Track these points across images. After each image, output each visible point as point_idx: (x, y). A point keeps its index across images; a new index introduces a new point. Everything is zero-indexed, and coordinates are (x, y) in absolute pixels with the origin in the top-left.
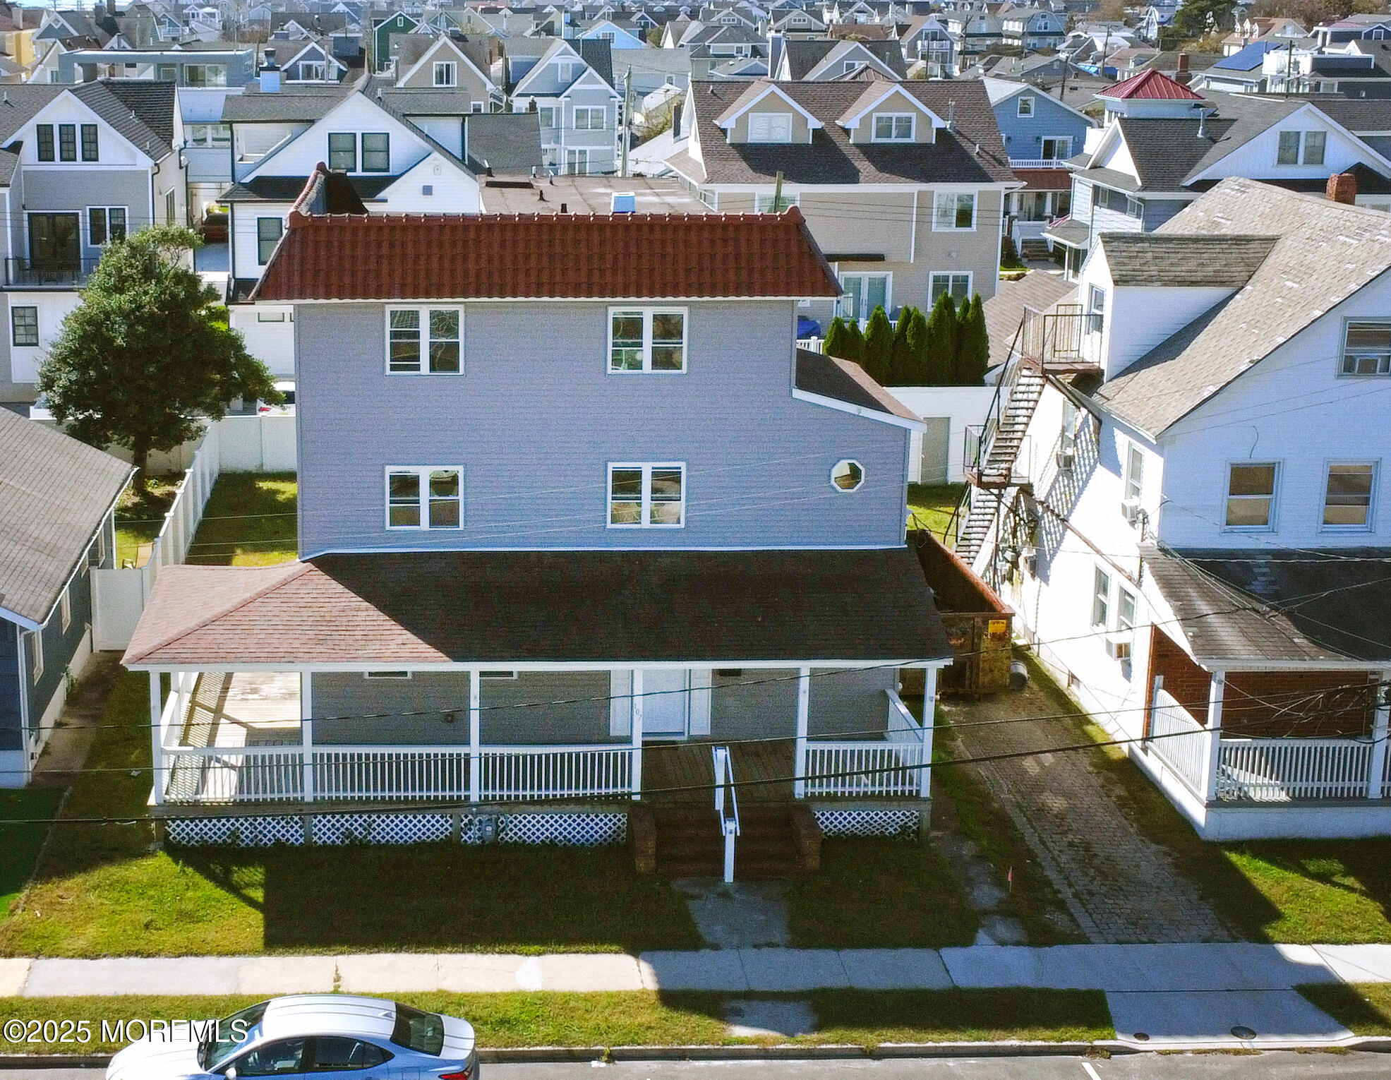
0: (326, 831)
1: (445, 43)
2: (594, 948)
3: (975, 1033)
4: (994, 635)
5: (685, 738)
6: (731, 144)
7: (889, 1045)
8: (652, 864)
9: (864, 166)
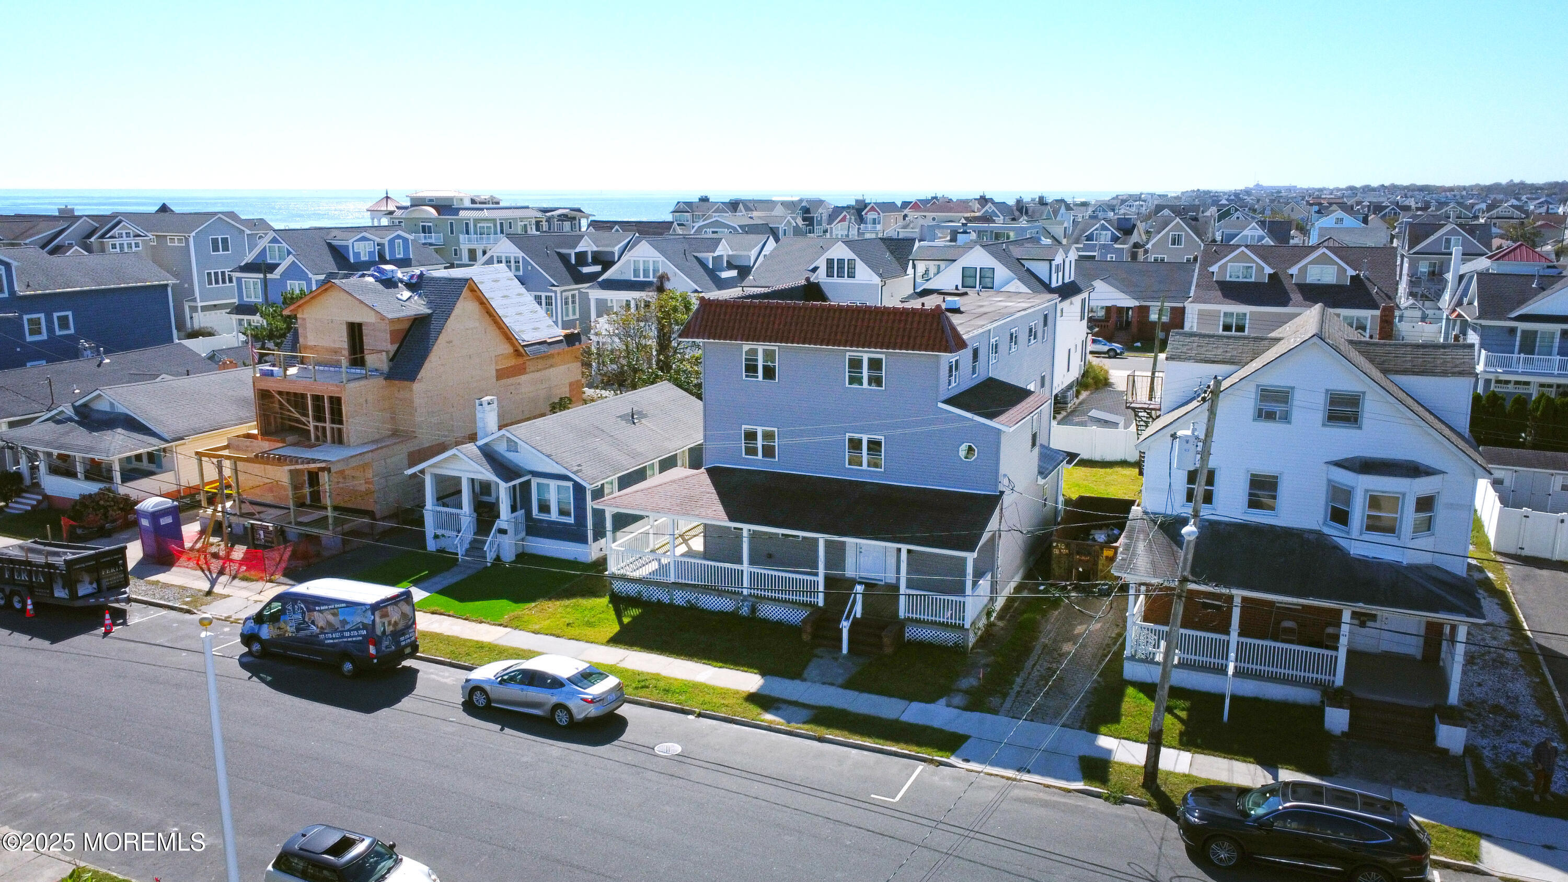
0: (680, 598)
1: (1178, 222)
2: (746, 669)
3: (877, 740)
4: (1107, 557)
5: (883, 583)
6: (1217, 282)
7: (831, 737)
8: (810, 637)
9: (1296, 296)
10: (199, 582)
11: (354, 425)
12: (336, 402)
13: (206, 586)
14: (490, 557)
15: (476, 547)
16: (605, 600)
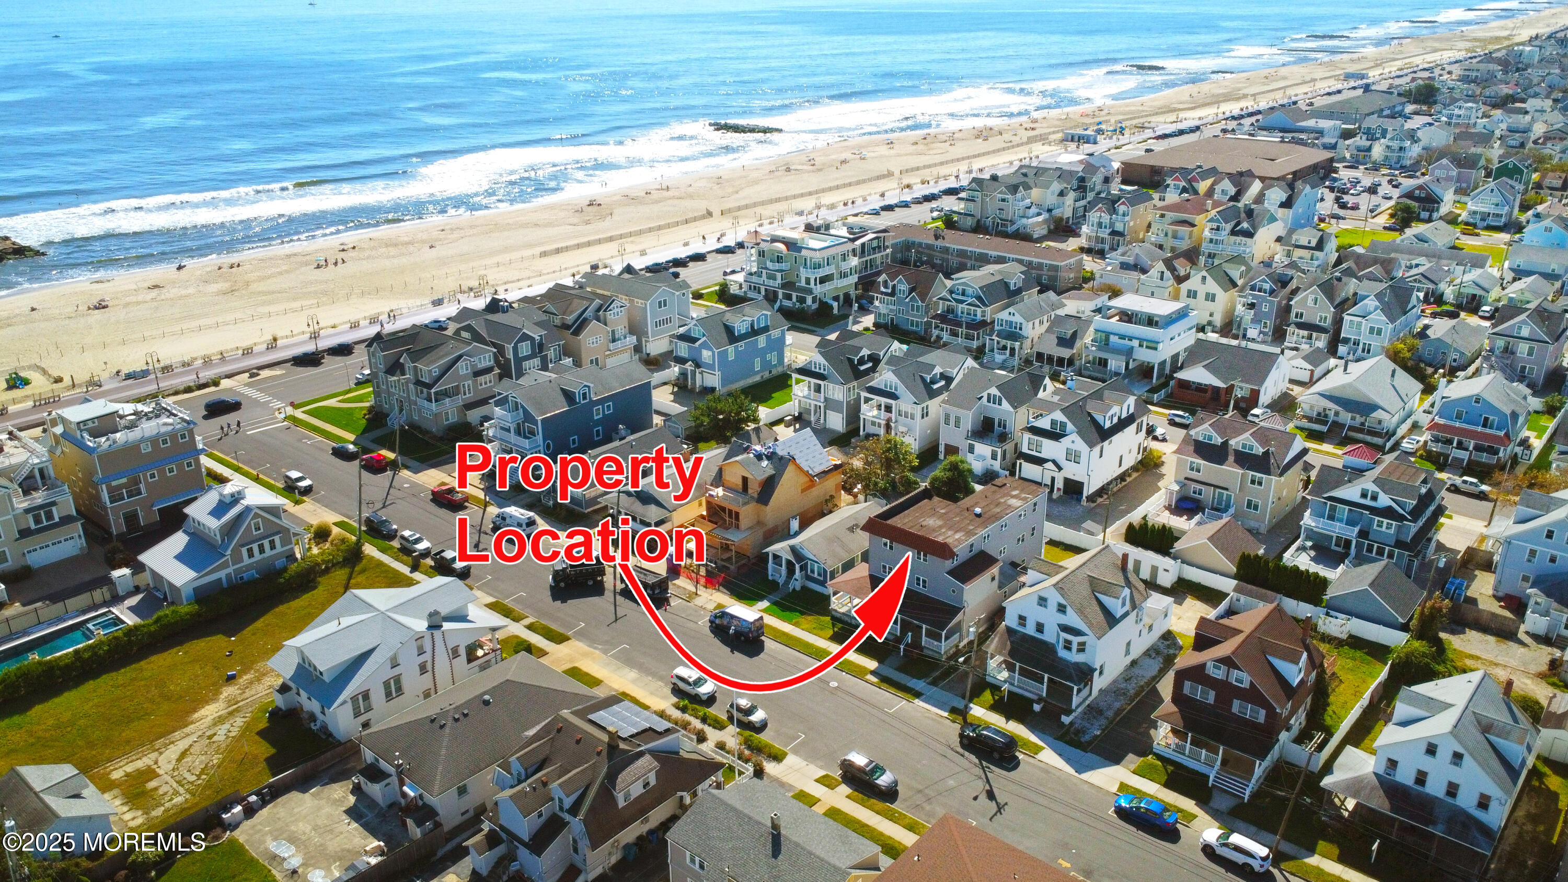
6: (1194, 440)
9: (1231, 458)
10: (690, 587)
11: (745, 522)
12: (737, 514)
13: (694, 590)
14: (791, 588)
15: (787, 583)
16: (828, 618)
